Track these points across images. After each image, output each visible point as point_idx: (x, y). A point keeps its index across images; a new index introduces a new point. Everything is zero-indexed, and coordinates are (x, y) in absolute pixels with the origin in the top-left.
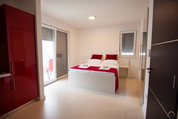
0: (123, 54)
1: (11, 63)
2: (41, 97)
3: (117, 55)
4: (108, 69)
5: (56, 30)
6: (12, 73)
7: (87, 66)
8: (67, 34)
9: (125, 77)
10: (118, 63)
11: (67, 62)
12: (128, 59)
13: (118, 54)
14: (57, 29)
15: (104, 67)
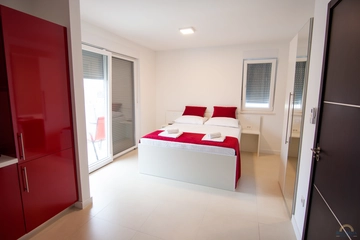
0: (248, 105)
1: (19, 137)
2: (84, 201)
3: (235, 108)
4: (221, 140)
5: (110, 55)
6: (21, 157)
7: (177, 132)
8: (132, 63)
9: (252, 153)
10: (239, 124)
11: (132, 120)
12: (259, 117)
13: (238, 106)
14: (113, 53)
15: (213, 136)
